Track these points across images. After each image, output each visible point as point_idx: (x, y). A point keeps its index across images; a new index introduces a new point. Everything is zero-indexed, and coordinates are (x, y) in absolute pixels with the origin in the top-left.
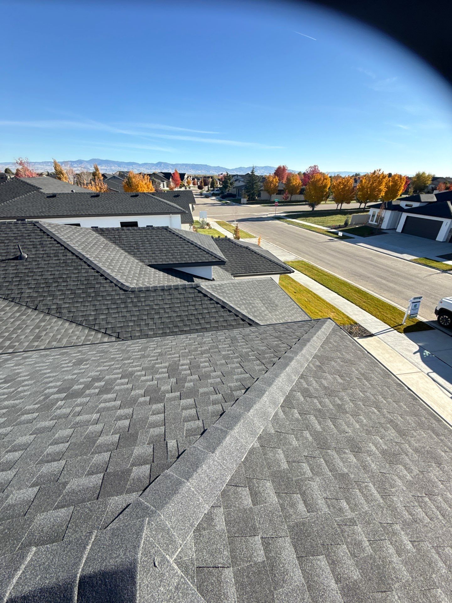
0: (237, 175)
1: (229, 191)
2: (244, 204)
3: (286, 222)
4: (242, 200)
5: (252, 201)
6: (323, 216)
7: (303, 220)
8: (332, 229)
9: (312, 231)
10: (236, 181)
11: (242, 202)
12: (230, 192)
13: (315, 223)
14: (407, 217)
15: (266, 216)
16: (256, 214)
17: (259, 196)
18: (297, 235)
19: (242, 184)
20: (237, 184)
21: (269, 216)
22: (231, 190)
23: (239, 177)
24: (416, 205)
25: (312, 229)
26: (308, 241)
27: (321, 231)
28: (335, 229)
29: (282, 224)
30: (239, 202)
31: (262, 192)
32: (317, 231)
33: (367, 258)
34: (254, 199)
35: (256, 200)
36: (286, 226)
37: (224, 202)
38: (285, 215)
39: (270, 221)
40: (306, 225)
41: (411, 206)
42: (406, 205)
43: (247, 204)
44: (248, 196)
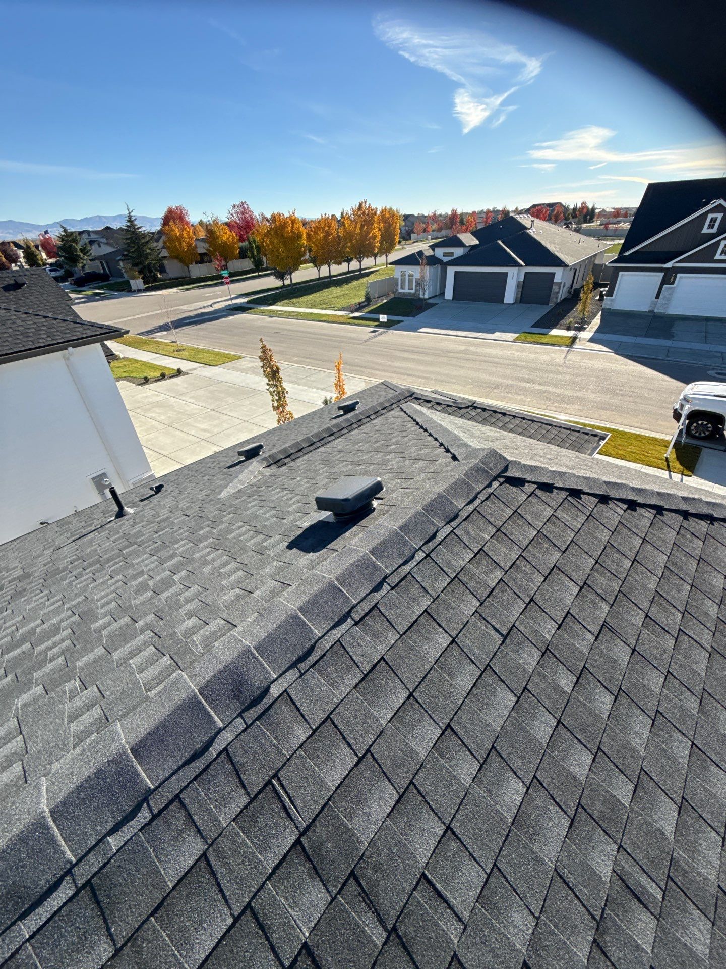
0: (88, 232)
1: (83, 267)
2: (139, 291)
3: (263, 313)
4: (132, 282)
5: (153, 283)
6: (315, 292)
7: (287, 305)
8: (352, 312)
9: (324, 322)
10: (92, 243)
11: (134, 287)
12: (87, 270)
13: (313, 306)
14: (456, 273)
15: (210, 310)
16: (185, 307)
17: (162, 270)
18: (313, 336)
19: (106, 250)
20: (95, 251)
21: (217, 307)
22: (86, 265)
23: (93, 236)
24: (458, 252)
25: (323, 319)
26: (342, 342)
27: (342, 320)
28: (357, 310)
29: (258, 319)
30: (124, 289)
31: (166, 262)
32: (335, 320)
33: (466, 352)
34: (156, 279)
35: (161, 280)
36: (271, 322)
37: (89, 293)
38: (246, 300)
39: (231, 318)
40: (304, 314)
41: (451, 254)
42: (445, 255)
43: (147, 290)
44: (140, 272)
